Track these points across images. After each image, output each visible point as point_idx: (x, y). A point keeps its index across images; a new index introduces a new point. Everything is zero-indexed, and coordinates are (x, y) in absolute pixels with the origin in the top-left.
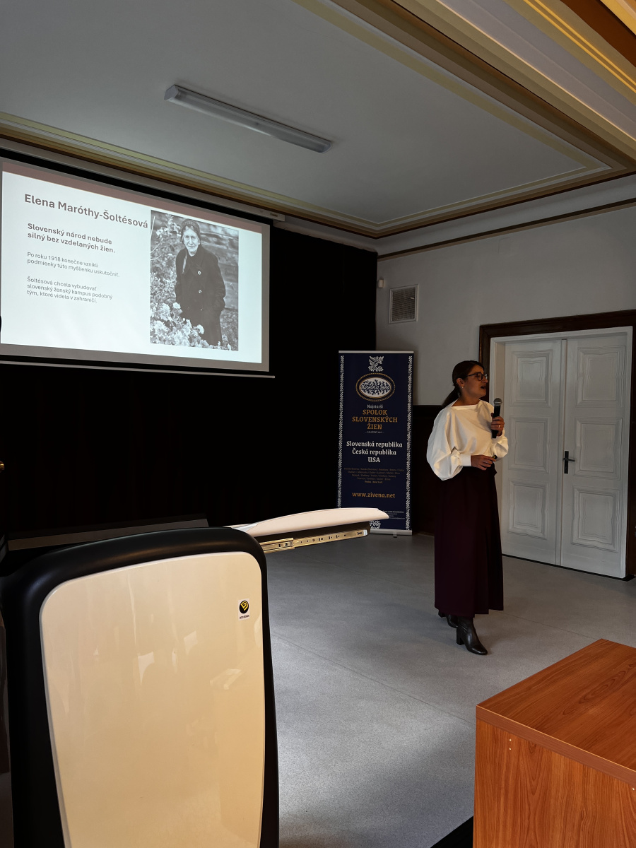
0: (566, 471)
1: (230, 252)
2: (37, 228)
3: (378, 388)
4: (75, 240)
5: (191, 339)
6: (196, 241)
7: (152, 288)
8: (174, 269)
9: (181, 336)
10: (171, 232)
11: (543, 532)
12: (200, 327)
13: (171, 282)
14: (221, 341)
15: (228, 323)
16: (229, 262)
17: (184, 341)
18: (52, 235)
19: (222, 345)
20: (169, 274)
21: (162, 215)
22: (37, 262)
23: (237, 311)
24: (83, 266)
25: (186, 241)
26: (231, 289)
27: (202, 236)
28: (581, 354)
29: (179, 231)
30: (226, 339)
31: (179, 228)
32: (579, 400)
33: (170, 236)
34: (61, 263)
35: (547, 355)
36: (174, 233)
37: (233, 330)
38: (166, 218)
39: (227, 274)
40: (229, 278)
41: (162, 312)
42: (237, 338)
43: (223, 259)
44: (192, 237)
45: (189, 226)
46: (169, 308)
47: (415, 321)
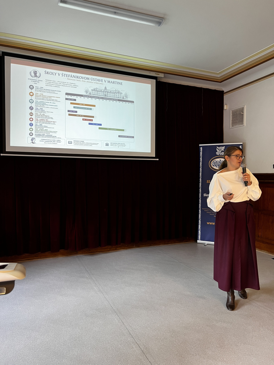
47: (244, 126)
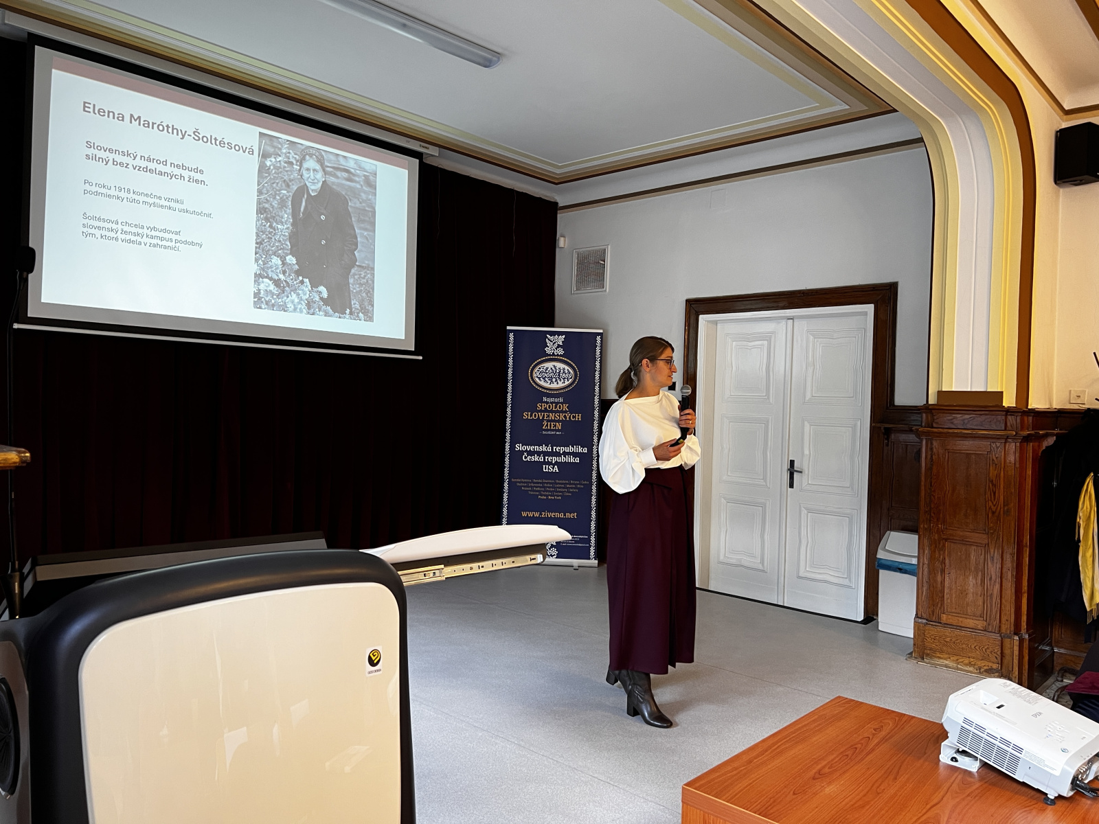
0: (791, 486)
1: (365, 192)
2: (100, 148)
3: (558, 375)
4: (151, 166)
5: (309, 306)
6: (320, 175)
7: (257, 235)
8: (289, 211)
9: (296, 300)
10: (286, 162)
11: (762, 562)
12: (322, 288)
13: (284, 228)
14: (351, 309)
15: (361, 285)
16: (364, 204)
17: (299, 306)
18: (119, 158)
19: (351, 313)
20: (282, 217)
21: (275, 139)
22: (97, 193)
23: (373, 269)
24: (163, 202)
25: (306, 175)
26: (365, 241)
27: (328, 169)
28: (812, 337)
29: (297, 161)
30: (358, 306)
31: (297, 157)
32: (808, 396)
33: (285, 167)
34: (131, 195)
35: (768, 337)
36: (291, 163)
37: (367, 294)
38: (279, 143)
39: (359, 221)
40: (362, 225)
41: (271, 267)
42: (373, 306)
43: (356, 200)
44: (314, 170)
45: (311, 155)
46: (280, 263)
47: (606, 291)
